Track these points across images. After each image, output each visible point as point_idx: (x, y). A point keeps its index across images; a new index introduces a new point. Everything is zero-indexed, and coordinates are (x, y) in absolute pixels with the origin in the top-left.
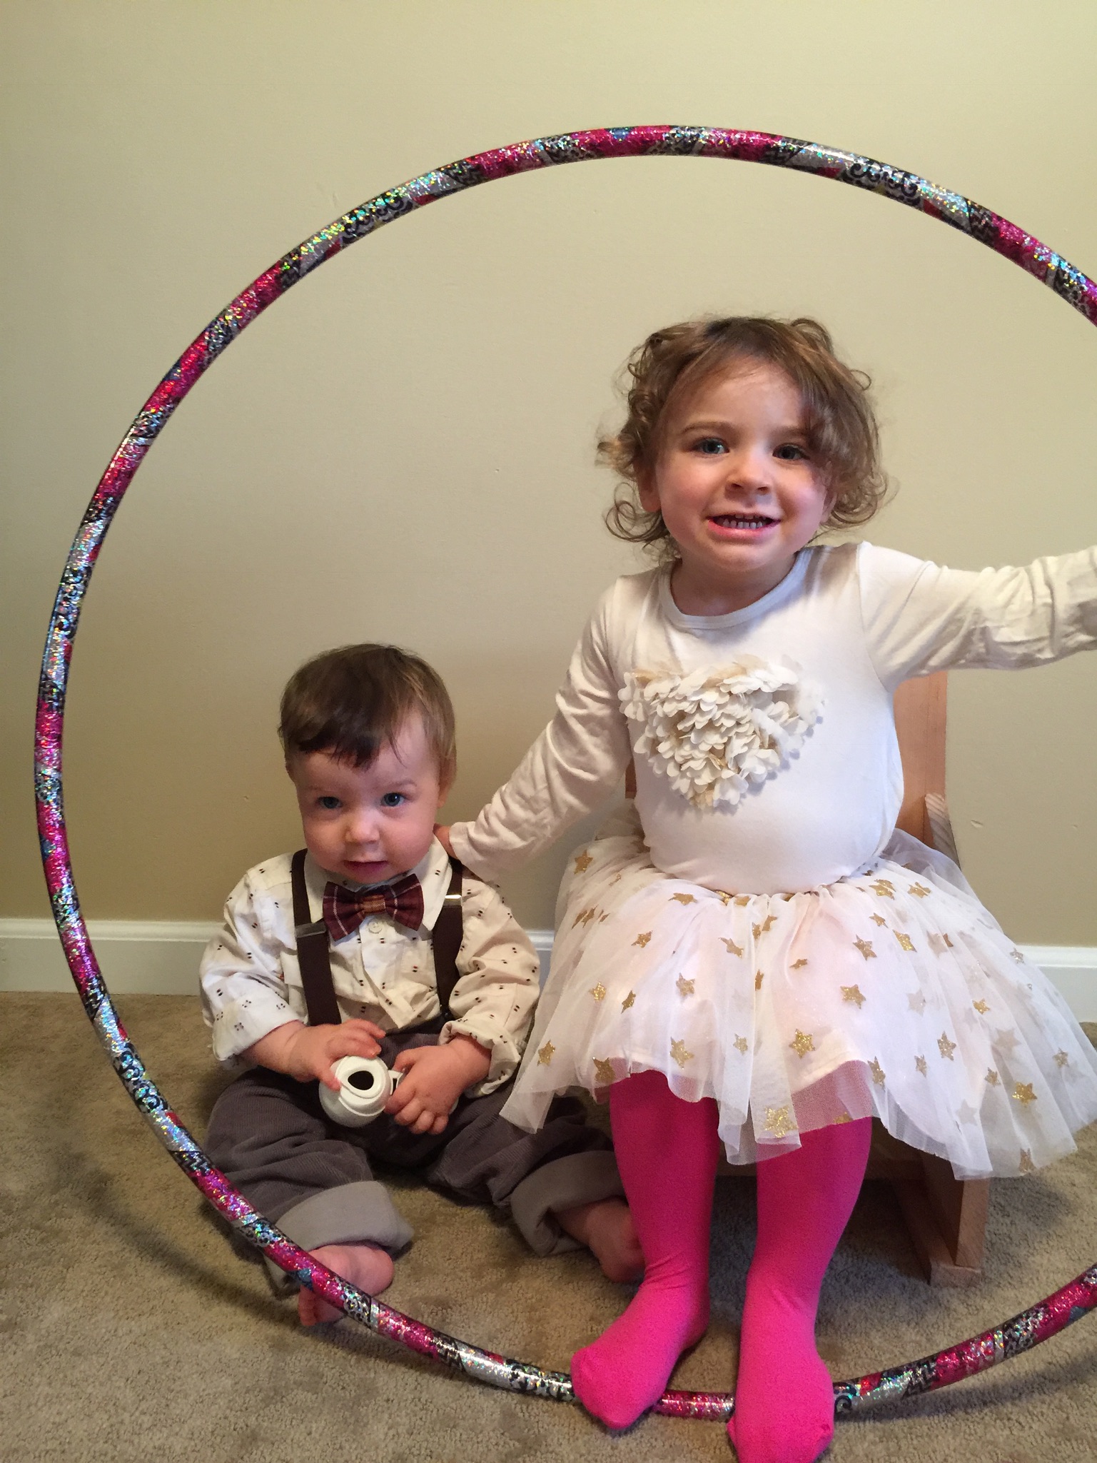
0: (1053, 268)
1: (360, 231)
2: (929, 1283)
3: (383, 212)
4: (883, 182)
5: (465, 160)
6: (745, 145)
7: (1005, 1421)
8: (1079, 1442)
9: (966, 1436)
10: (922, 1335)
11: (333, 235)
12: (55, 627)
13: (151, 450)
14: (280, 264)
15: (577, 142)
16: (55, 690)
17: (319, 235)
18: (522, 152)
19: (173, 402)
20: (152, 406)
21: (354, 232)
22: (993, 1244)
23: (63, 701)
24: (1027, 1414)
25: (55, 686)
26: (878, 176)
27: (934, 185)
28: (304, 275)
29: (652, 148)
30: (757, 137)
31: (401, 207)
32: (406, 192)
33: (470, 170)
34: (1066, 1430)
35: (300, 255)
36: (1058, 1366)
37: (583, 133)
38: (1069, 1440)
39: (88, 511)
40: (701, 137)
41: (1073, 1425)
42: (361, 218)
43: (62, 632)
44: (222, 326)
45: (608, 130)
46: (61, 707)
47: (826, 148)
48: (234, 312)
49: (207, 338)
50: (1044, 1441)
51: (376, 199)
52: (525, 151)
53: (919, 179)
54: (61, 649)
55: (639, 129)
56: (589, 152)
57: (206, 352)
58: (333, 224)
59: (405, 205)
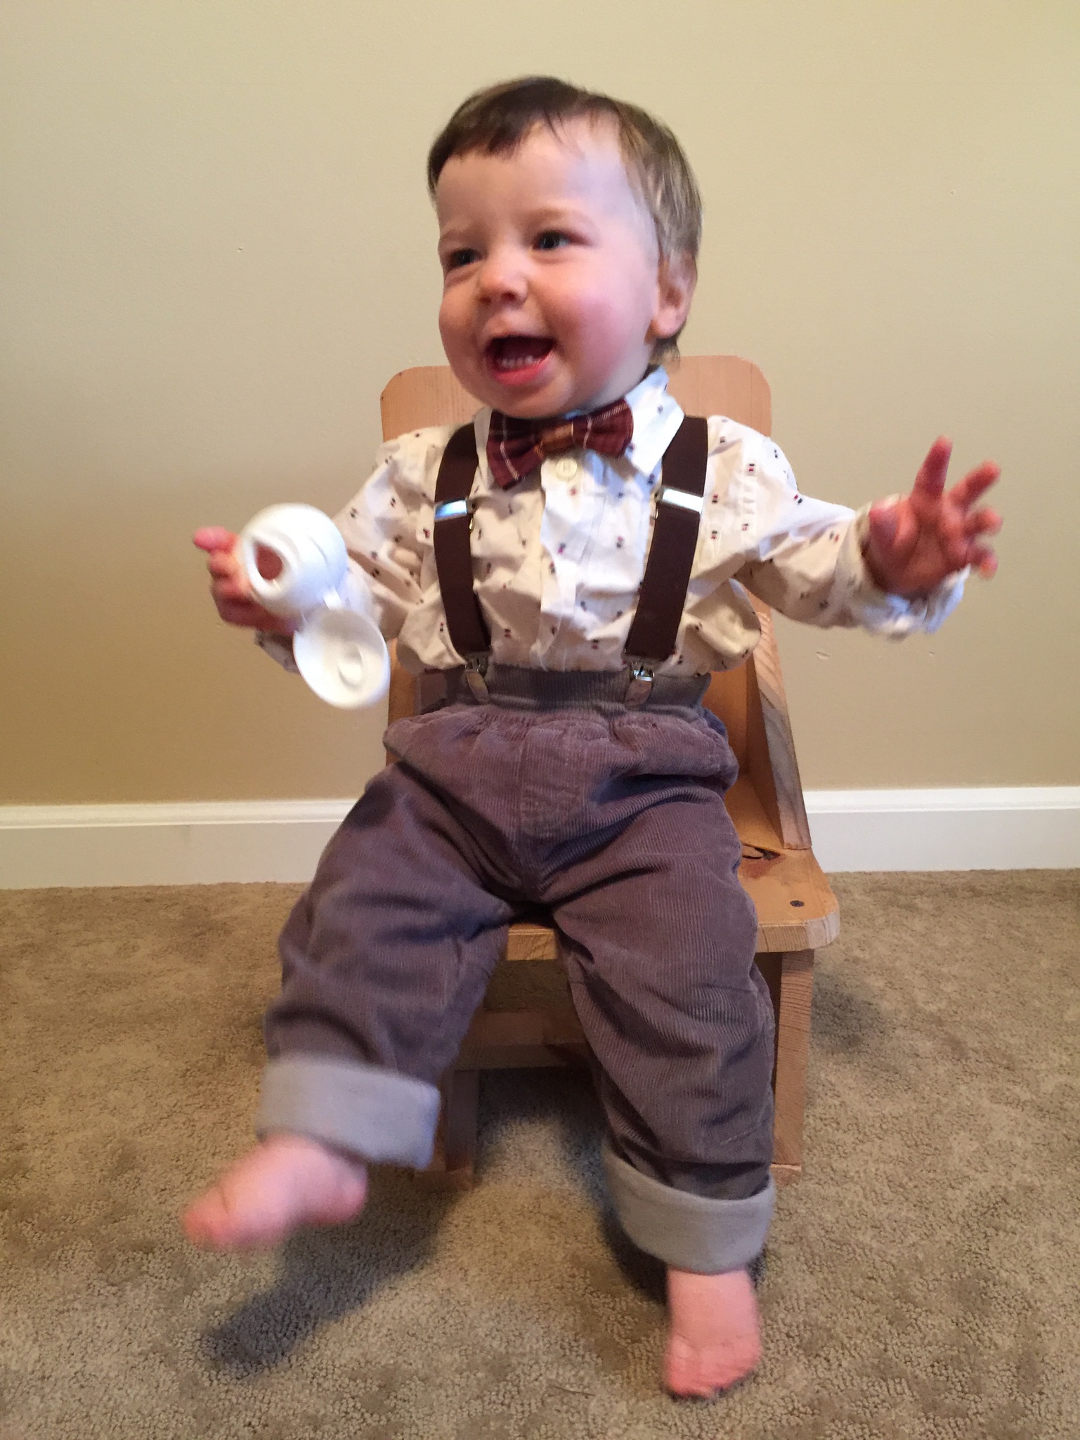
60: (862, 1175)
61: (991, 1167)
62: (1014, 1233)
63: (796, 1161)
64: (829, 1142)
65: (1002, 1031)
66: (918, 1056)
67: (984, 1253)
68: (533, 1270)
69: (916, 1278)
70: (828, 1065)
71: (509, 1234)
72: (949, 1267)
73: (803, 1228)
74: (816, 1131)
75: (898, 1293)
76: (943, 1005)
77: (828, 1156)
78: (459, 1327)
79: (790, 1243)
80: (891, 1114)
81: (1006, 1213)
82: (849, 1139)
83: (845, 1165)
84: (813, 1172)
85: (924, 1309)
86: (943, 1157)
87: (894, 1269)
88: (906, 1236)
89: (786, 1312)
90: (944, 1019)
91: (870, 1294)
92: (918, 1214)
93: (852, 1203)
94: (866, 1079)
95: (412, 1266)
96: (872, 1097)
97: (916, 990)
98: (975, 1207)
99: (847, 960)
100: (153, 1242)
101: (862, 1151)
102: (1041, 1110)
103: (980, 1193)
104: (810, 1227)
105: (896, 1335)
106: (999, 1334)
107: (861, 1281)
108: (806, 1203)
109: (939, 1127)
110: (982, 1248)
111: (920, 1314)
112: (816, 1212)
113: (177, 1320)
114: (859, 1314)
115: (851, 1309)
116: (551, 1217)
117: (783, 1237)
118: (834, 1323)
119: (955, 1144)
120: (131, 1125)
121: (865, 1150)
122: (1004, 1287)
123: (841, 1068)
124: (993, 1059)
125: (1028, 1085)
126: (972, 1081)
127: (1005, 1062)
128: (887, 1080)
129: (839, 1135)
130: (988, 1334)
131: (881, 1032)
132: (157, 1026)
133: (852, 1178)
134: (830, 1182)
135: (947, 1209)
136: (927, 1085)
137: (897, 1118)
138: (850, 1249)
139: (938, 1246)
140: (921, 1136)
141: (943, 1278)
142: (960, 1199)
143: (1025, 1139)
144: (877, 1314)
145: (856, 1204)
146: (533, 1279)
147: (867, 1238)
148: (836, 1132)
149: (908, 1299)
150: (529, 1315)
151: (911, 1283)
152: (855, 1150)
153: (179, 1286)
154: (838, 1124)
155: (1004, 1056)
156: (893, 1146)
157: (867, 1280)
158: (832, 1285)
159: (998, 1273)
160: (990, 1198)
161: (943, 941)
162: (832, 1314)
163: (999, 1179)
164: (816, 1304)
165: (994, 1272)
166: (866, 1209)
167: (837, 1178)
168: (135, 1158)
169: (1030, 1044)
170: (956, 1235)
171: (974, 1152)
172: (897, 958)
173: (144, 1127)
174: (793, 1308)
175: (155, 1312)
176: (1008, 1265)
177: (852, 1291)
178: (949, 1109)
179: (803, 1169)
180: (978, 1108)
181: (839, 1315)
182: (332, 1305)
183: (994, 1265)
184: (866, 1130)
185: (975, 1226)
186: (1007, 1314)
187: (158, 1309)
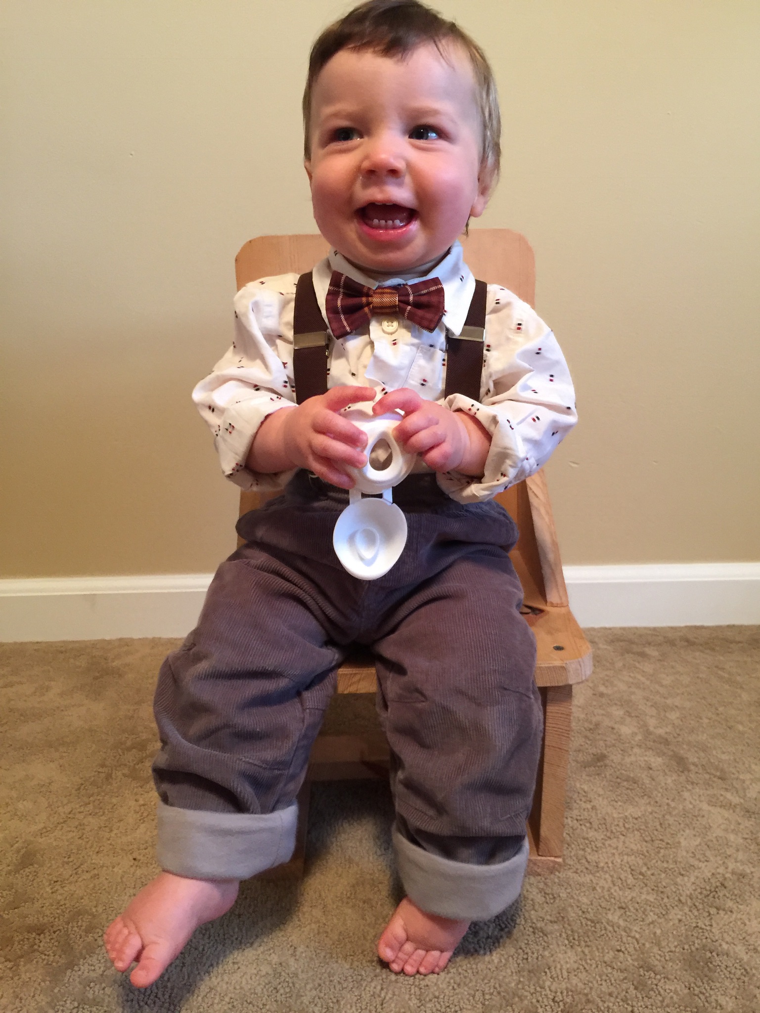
60: (610, 865)
61: (712, 858)
62: (731, 912)
63: (559, 854)
64: (584, 839)
65: (715, 749)
66: (651, 769)
67: (708, 928)
68: (349, 946)
69: (655, 950)
70: (581, 776)
71: (330, 917)
72: (681, 941)
73: (564, 909)
74: (574, 830)
75: (641, 963)
76: (669, 729)
77: (584, 850)
78: (288, 995)
79: (555, 922)
80: (632, 816)
81: (725, 895)
82: (600, 836)
83: (597, 856)
84: (572, 863)
85: (662, 976)
86: (674, 850)
87: (638, 943)
88: (647, 916)
89: (552, 980)
90: (669, 740)
91: (619, 964)
92: (655, 896)
93: (603, 888)
94: (611, 788)
95: (252, 944)
96: (616, 802)
97: (648, 717)
98: (699, 890)
99: (594, 694)
100: (45, 924)
101: (610, 845)
102: (748, 811)
103: (704, 878)
104: (570, 909)
105: (641, 998)
106: (723, 996)
107: (611, 953)
108: (566, 889)
109: (669, 825)
110: (707, 923)
111: (660, 981)
112: (575, 897)
113: (59, 991)
114: (611, 981)
115: (604, 977)
116: (364, 902)
117: (549, 917)
118: (591, 988)
119: (682, 840)
120: (34, 828)
121: (612, 845)
122: (725, 957)
123: (591, 779)
124: (709, 771)
125: (737, 792)
126: (693, 788)
127: (718, 774)
128: (627, 789)
129: (591, 834)
130: (714, 997)
131: (622, 750)
132: (61, 749)
133: (603, 868)
134: (585, 870)
135: (678, 892)
136: (659, 792)
137: (636, 819)
138: (603, 926)
139: (671, 923)
140: (656, 832)
141: (677, 950)
142: (687, 885)
143: (737, 834)
144: (625, 981)
145: (606, 889)
146: (349, 954)
147: (614, 917)
148: (589, 830)
149: (649, 969)
150: (345, 985)
151: (652, 954)
152: (604, 844)
153: (62, 961)
154: (591, 823)
155: (717, 769)
156: (633, 842)
157: (616, 953)
158: (588, 957)
159: (721, 945)
160: (711, 883)
161: (667, 680)
162: (589, 981)
163: (718, 867)
164: (576, 973)
165: (717, 944)
166: (615, 894)
167: (590, 868)
168: (35, 856)
169: (738, 760)
170: (686, 914)
171: (697, 846)
172: (634, 693)
173: (45, 830)
174: (558, 977)
175: (42, 984)
176: (728, 939)
177: (605, 963)
178: (675, 812)
179: (564, 860)
180: (699, 810)
181: (595, 982)
182: (186, 977)
183: (717, 938)
184: (613, 828)
185: (701, 907)
186: (729, 979)
187: (44, 981)
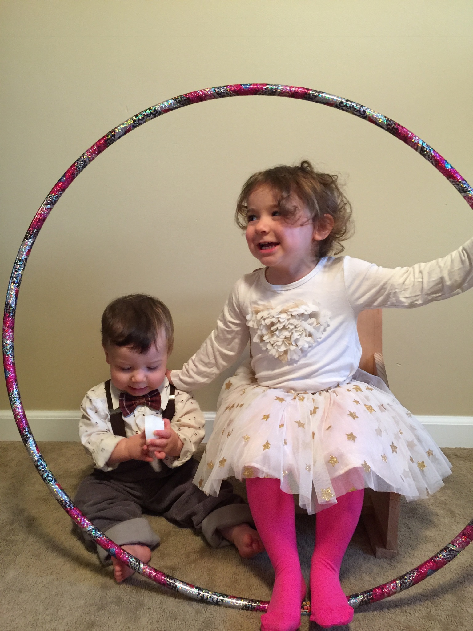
0: (420, 146)
1: (140, 123)
2: (375, 557)
3: (149, 115)
4: (352, 109)
5: (183, 95)
6: (297, 92)
7: (404, 613)
8: (435, 621)
9: (388, 620)
10: (372, 578)
11: (128, 124)
12: (12, 283)
13: (52, 210)
14: (107, 135)
15: (228, 89)
16: (11, 309)
17: (123, 124)
18: (206, 93)
19: (62, 191)
20: (53, 192)
21: (137, 123)
22: (403, 540)
23: (15, 313)
24: (413, 610)
25: (12, 307)
26: (350, 107)
27: (372, 111)
28: (116, 140)
29: (259, 93)
30: (302, 90)
31: (156, 113)
32: (159, 108)
33: (185, 100)
34: (429, 616)
35: (115, 132)
36: (427, 590)
37: (231, 86)
38: (430, 620)
39: (26, 235)
40: (279, 89)
41: (432, 614)
42: (140, 118)
43: (15, 285)
44: (83, 160)
45: (241, 85)
46: (14, 316)
47: (329, 95)
48: (88, 155)
49: (76, 165)
50: (420, 621)
51: (146, 110)
52: (207, 92)
53: (367, 108)
54: (14, 292)
55: (254, 85)
56: (233, 93)
57: (76, 171)
58: (128, 120)
59: (158, 113)
